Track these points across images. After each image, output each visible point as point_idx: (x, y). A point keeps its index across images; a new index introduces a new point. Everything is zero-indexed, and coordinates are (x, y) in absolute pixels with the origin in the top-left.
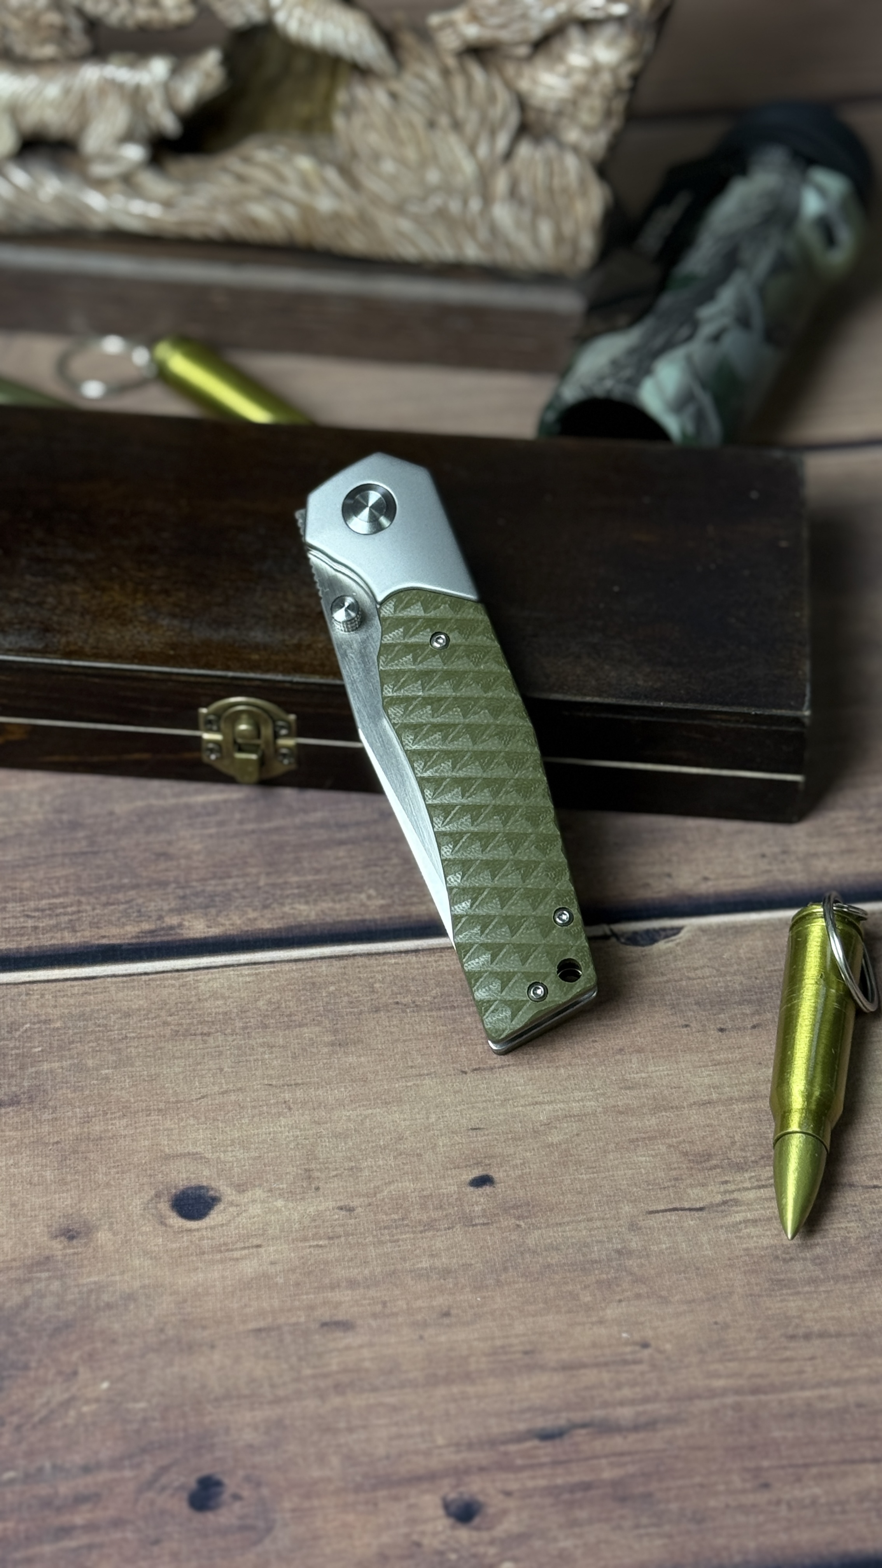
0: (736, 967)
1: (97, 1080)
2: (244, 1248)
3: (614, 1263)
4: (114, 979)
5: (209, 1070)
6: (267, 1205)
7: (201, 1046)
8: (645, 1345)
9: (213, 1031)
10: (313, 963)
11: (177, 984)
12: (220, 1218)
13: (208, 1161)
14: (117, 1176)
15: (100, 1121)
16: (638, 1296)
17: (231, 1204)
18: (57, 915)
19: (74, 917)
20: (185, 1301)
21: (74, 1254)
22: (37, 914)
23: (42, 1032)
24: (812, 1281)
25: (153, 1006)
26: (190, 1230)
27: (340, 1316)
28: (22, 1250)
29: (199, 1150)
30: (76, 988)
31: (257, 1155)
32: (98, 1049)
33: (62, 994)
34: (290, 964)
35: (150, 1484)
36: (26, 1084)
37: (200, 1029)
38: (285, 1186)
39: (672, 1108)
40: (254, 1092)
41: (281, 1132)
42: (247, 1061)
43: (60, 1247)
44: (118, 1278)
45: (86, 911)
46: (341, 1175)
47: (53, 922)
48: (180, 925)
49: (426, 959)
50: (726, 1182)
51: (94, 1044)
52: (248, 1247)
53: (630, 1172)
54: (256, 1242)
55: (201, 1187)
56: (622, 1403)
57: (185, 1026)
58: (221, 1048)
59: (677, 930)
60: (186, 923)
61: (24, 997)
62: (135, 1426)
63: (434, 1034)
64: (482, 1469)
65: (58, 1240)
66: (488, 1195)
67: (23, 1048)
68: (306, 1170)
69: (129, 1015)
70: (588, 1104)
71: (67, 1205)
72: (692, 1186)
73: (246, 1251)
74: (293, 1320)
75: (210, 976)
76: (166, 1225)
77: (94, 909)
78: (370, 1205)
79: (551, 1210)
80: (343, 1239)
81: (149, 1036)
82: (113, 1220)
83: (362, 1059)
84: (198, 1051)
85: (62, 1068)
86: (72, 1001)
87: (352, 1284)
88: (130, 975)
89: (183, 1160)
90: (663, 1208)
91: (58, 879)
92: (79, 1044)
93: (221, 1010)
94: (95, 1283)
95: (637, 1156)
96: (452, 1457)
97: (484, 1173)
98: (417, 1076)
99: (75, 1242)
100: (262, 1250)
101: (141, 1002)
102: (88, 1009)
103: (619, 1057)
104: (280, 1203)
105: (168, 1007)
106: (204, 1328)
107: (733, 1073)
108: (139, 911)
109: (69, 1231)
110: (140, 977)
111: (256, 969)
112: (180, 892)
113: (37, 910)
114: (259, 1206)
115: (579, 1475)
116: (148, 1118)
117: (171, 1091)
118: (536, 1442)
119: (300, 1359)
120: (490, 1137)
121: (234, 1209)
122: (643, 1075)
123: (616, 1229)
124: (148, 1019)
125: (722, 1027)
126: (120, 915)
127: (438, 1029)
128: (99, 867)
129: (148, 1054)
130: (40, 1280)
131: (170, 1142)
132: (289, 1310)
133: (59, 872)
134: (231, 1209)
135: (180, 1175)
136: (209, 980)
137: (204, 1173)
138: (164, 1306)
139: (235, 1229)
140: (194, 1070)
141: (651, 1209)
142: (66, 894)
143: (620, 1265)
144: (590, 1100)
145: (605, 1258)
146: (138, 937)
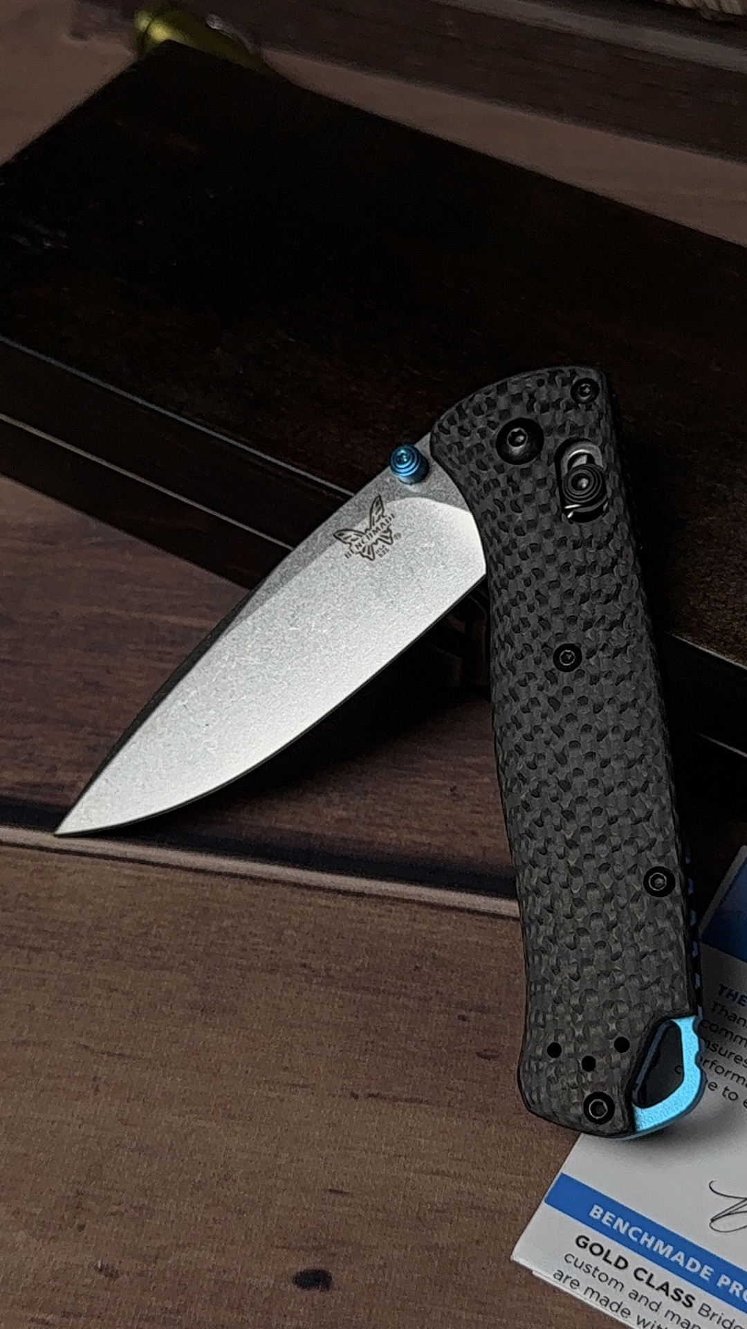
10: (218, 879)
34: (189, 875)
49: (368, 909)
63: (337, 1026)
66: (313, 1306)
78: (141, 1274)
84: (15, 972)
93: (71, 919)
97: (323, 1266)
98: (288, 1084)
105: (5, 897)
108: (30, 754)
120: (351, 1211)
127: (344, 1018)
128: (10, 683)
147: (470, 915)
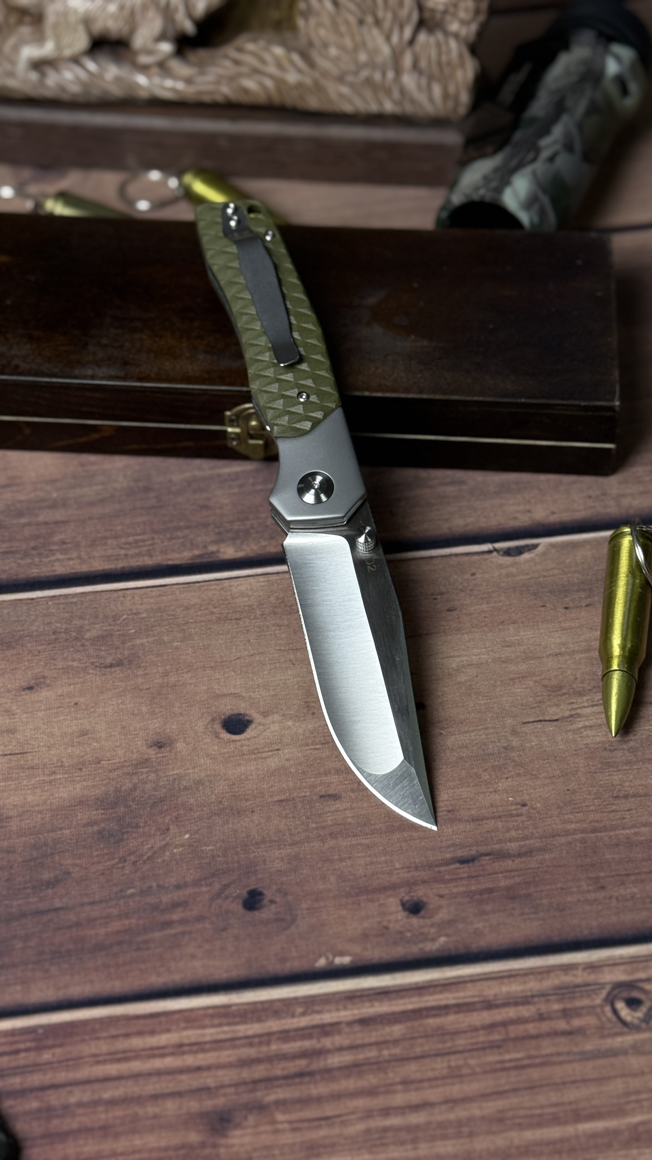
0: (574, 569)
1: (171, 649)
2: (269, 751)
3: (503, 755)
4: (178, 586)
5: (241, 641)
6: (282, 725)
7: (235, 627)
8: (524, 805)
9: (242, 617)
11: (218, 588)
12: (253, 733)
13: (244, 698)
14: (187, 708)
15: (174, 675)
16: (519, 775)
17: (260, 724)
18: (140, 547)
19: (150, 548)
20: (234, 784)
21: (163, 757)
22: (127, 546)
23: (134, 620)
24: (628, 762)
25: (204, 603)
26: (234, 741)
27: (331, 792)
28: (130, 755)
29: (238, 691)
30: (154, 592)
31: (274, 693)
32: (170, 630)
33: (145, 596)
35: (219, 895)
36: (126, 652)
37: (234, 616)
39: (536, 658)
40: (270, 654)
41: (288, 679)
42: (265, 635)
43: (154, 753)
44: (191, 771)
45: (158, 544)
47: (137, 551)
48: (218, 551)
50: (572, 703)
51: (168, 627)
52: (272, 751)
53: (511, 698)
54: (276, 747)
55: (240, 714)
56: (510, 841)
57: (224, 615)
58: (248, 628)
59: (535, 546)
60: (222, 550)
61: (122, 599)
62: (207, 861)
64: (424, 882)
65: (152, 749)
67: (123, 630)
68: (305, 702)
69: (189, 609)
70: (482, 657)
71: (156, 727)
72: (550, 706)
73: (270, 753)
74: (303, 794)
75: (238, 583)
76: (219, 738)
77: (162, 542)
79: (462, 723)
80: (331, 744)
81: (202, 621)
82: (186, 735)
84: (234, 630)
85: (148, 642)
86: (152, 601)
87: (338, 771)
88: (188, 583)
89: (228, 698)
90: (532, 720)
91: (139, 524)
92: (158, 628)
93: (246, 604)
94: (177, 774)
95: (515, 688)
96: (406, 875)
99: (163, 749)
100: (280, 752)
101: (196, 600)
102: (162, 605)
103: (501, 627)
104: (290, 723)
105: (213, 602)
106: (247, 800)
107: (575, 635)
108: (191, 543)
109: (159, 743)
110: (194, 585)
111: (268, 577)
112: (217, 530)
113: (126, 543)
114: (277, 725)
115: (485, 884)
116: (205, 672)
117: (218, 656)
118: (458, 865)
119: (308, 818)
121: (262, 727)
122: (517, 638)
123: (503, 734)
124: (201, 610)
125: (567, 606)
126: (179, 545)
129: (202, 632)
130: (142, 773)
131: (219, 687)
132: (299, 788)
134: (260, 727)
135: (227, 707)
136: (238, 585)
137: (242, 706)
138: (221, 787)
139: (263, 739)
140: (232, 642)
141: (524, 721)
142: (144, 533)
143: (507, 756)
144: (484, 654)
145: (496, 751)
146: (191, 559)
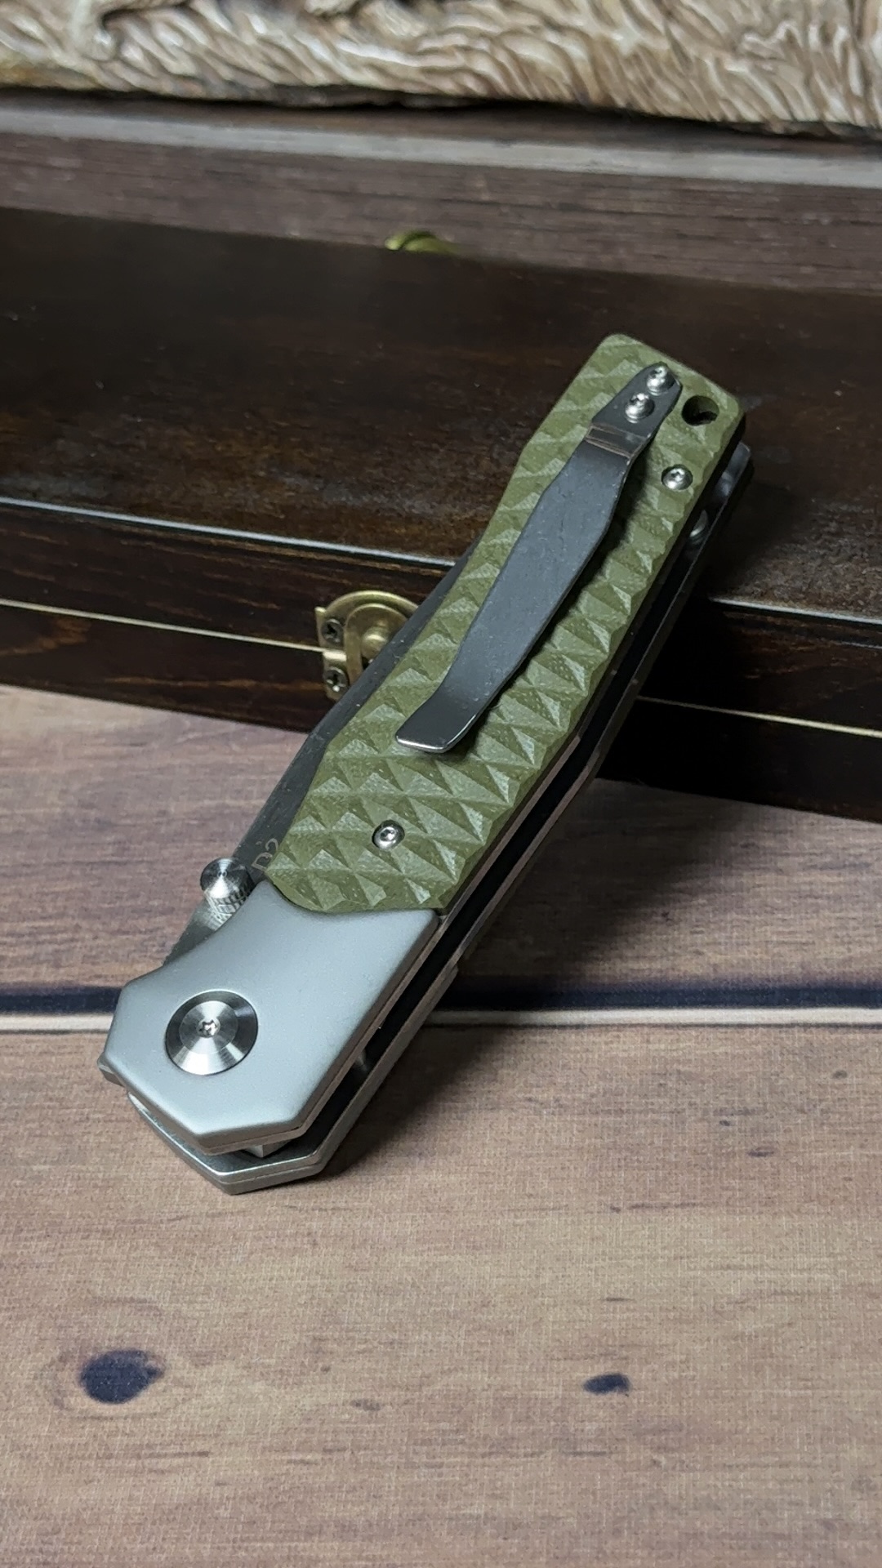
1: (22, 1179)
2: (179, 1455)
6: (235, 1390)
12: (154, 1404)
13: (159, 1313)
14: (7, 1323)
17: (178, 1382)
20: (57, 1532)
26: (99, 1418)
29: (148, 1296)
31: (242, 1310)
32: (38, 1133)
38: (273, 1361)
41: (290, 1278)
45: (83, 940)
46: (371, 1351)
47: (29, 952)
49: (592, 1038)
51: (35, 1126)
52: (186, 1454)
54: (201, 1446)
55: (136, 1353)
63: (580, 1150)
66: (613, 1408)
68: (316, 1339)
73: (181, 1461)
76: (62, 1407)
77: (96, 938)
78: (406, 1403)
79: (719, 1442)
80: (347, 1454)
83: (452, 1178)
87: (345, 1530)
89: (121, 1308)
91: (57, 894)
97: (615, 1371)
98: (535, 1209)
100: (208, 1460)
102: (42, 1075)
104: (258, 1387)
114: (223, 1389)
116: (84, 1242)
117: (131, 1206)
120: (637, 1315)
121: (181, 1390)
126: (133, 948)
127: (587, 1141)
128: (123, 882)
129: (113, 1146)
131: (108, 1280)
133: (60, 887)
134: (174, 1391)
135: (109, 1332)
137: (148, 1332)
139: (174, 1422)
144: (822, 1271)
147: (712, 1030)
